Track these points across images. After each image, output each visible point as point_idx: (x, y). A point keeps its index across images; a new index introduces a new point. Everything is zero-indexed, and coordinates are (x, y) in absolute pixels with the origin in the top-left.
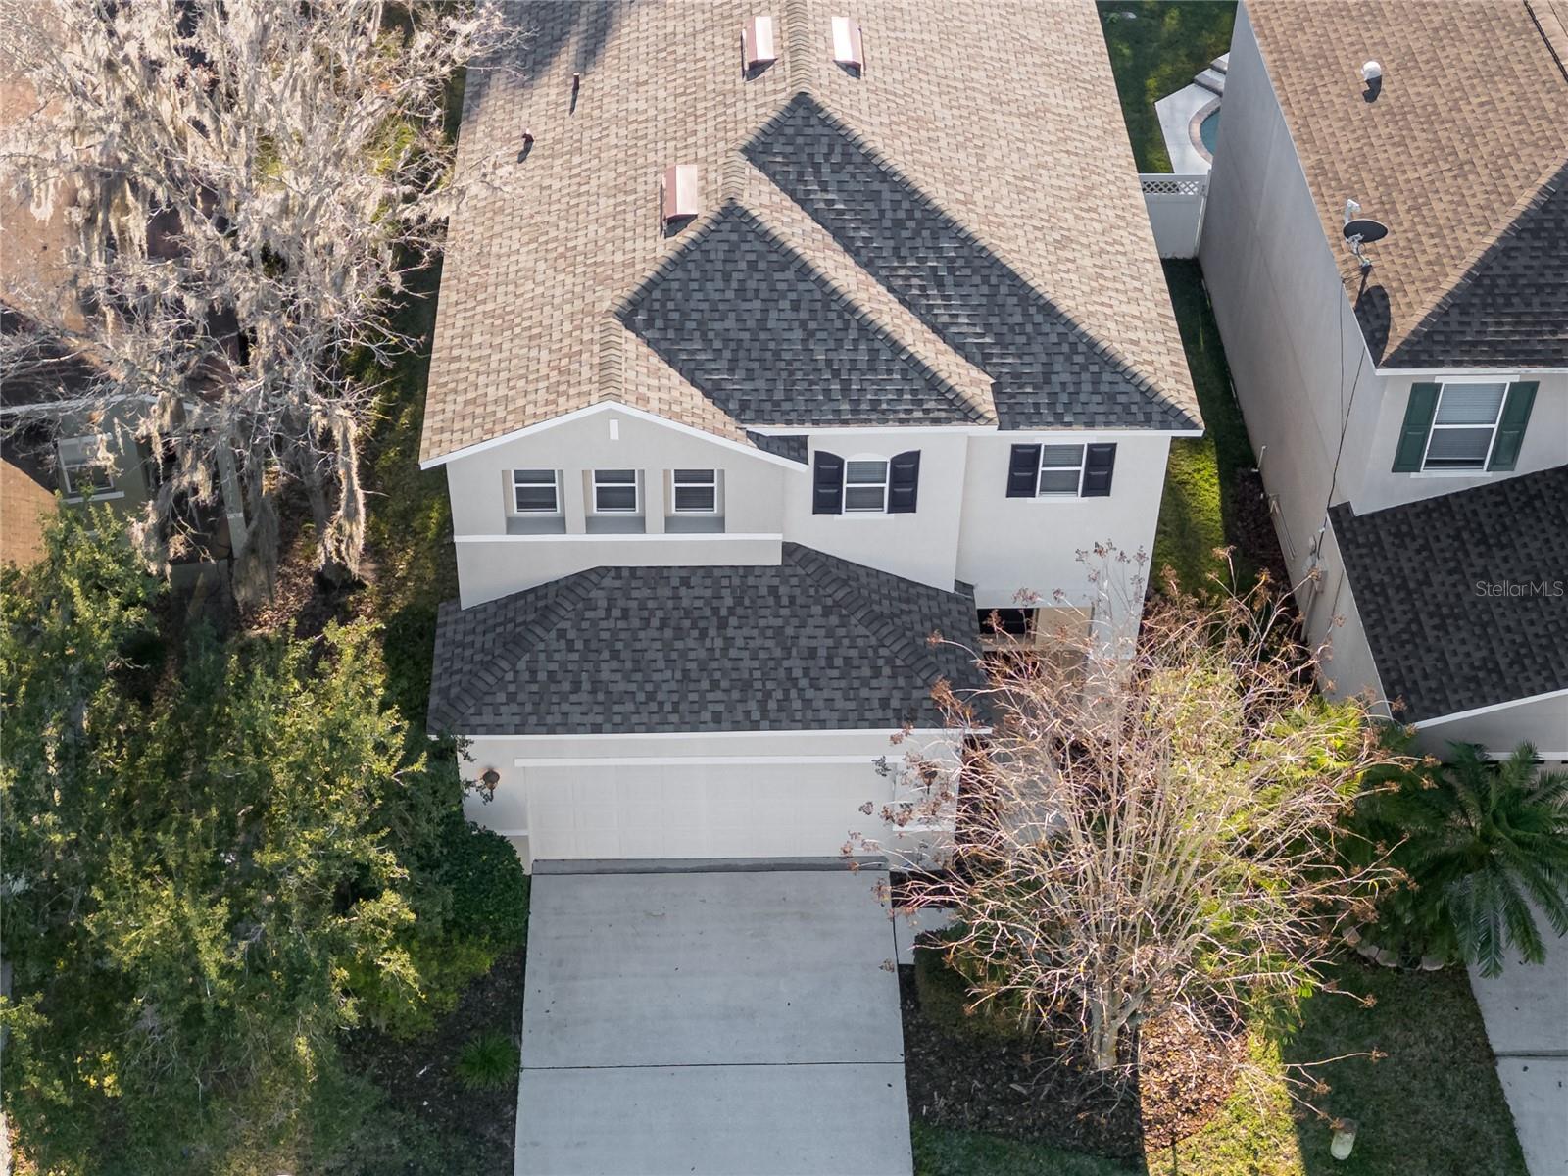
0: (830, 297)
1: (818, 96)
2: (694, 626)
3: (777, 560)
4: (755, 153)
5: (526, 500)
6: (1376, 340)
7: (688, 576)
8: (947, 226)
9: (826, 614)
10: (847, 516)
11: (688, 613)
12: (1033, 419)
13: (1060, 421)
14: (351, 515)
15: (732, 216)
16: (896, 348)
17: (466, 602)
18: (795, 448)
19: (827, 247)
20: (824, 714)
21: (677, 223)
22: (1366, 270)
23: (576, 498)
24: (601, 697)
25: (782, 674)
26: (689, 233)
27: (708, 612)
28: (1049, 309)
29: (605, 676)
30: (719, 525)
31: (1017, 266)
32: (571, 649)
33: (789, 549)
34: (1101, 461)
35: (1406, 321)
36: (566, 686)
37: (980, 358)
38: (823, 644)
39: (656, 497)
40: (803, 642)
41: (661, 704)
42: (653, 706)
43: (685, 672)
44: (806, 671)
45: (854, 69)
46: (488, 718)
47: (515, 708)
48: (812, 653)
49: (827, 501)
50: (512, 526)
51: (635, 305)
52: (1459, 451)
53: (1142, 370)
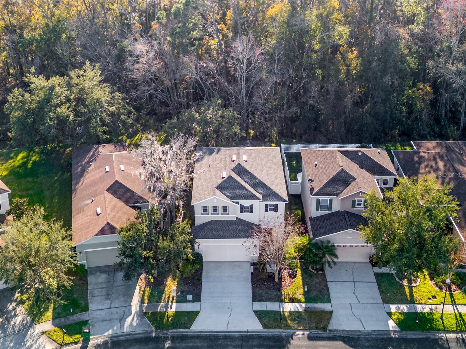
0: (242, 186)
1: (241, 164)
2: (225, 227)
3: (235, 219)
4: (233, 170)
5: (204, 211)
6: (311, 193)
7: (224, 221)
8: (257, 179)
9: (242, 225)
10: (244, 214)
11: (224, 225)
12: (267, 200)
13: (270, 201)
14: (181, 215)
15: (230, 177)
16: (250, 192)
17: (195, 225)
18: (238, 203)
19: (242, 181)
20: (241, 237)
21: (223, 178)
22: (312, 186)
23: (210, 210)
24: (213, 235)
25: (236, 232)
26: (225, 179)
27: (226, 225)
28: (269, 188)
29: (213, 232)
30: (228, 214)
31: (266, 183)
32: (209, 229)
33: (237, 218)
34: (276, 206)
35: (315, 191)
36: (209, 233)
37: (261, 193)
38: (241, 229)
39: (220, 210)
41: (221, 235)
42: (219, 236)
43: (224, 232)
44: (239, 232)
45: (246, 161)
46: (199, 237)
47: (202, 236)
48: (240, 230)
49: (242, 212)
50: (202, 214)
51: (218, 187)
52: (324, 208)
53: (281, 195)
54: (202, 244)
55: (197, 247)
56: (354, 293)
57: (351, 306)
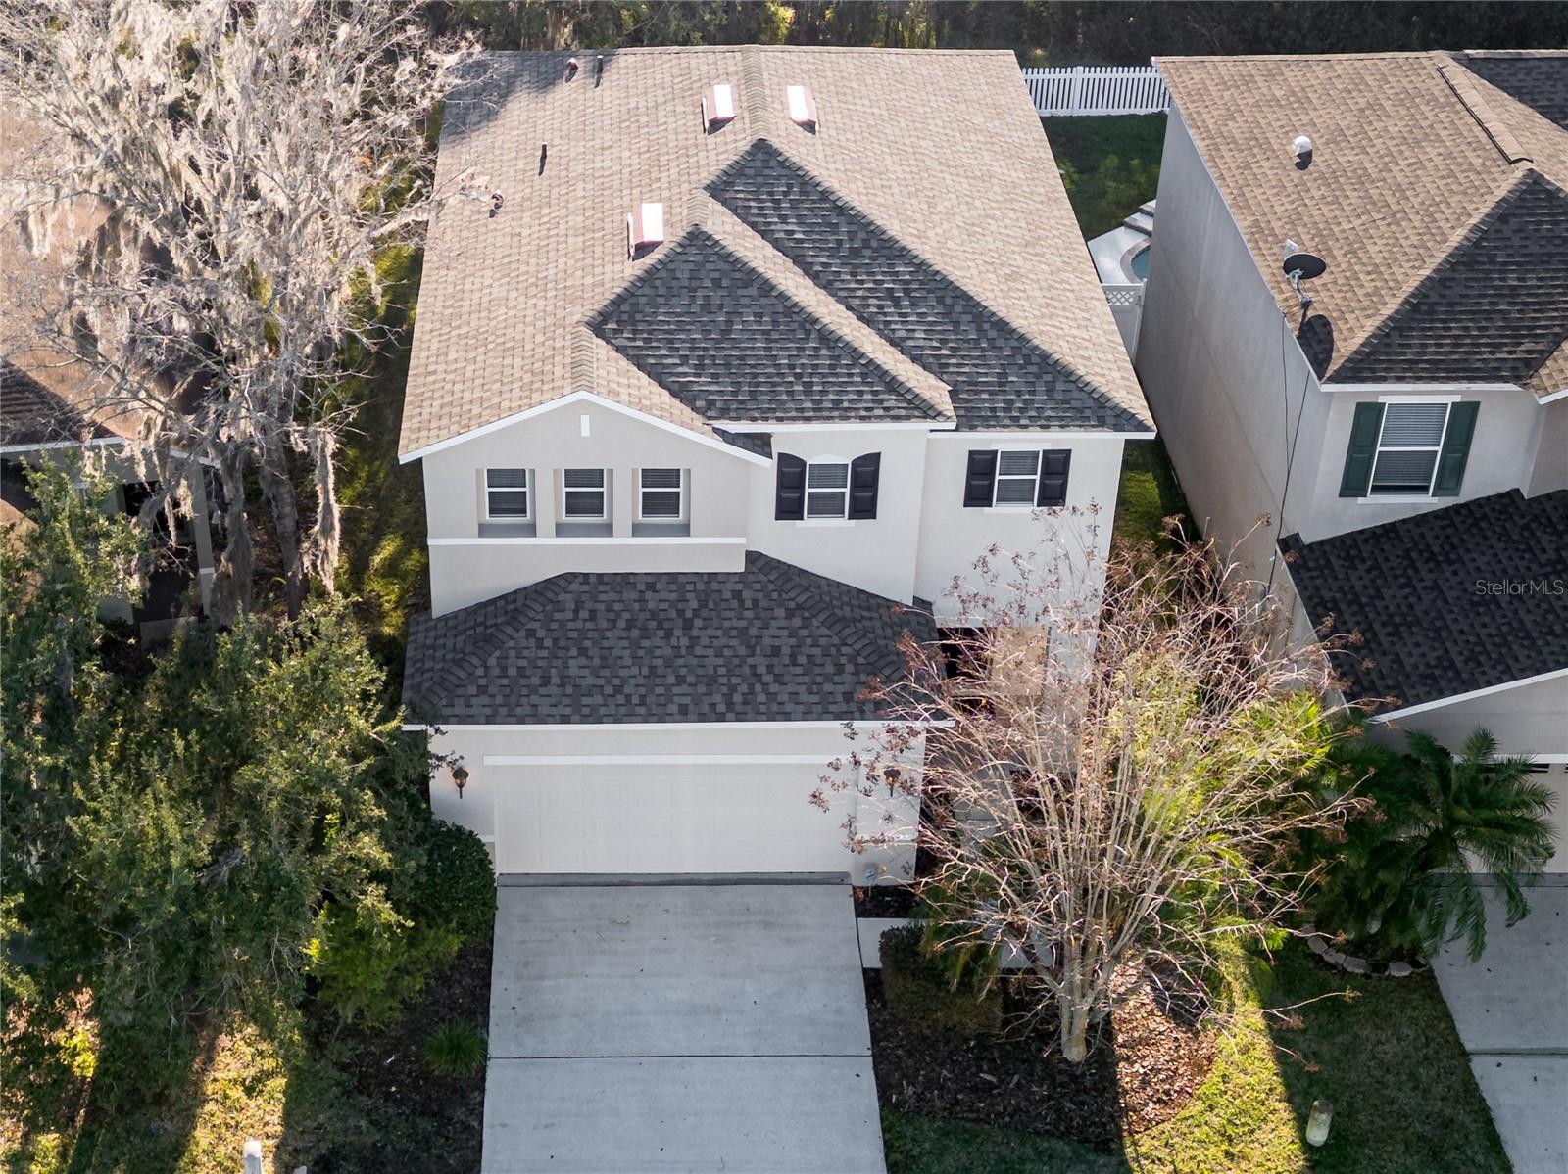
0: (791, 309)
1: (776, 142)
2: (660, 626)
3: (739, 566)
4: (718, 190)
5: (499, 504)
6: (1320, 362)
7: (653, 581)
8: (903, 254)
9: (790, 614)
10: (810, 523)
11: (653, 615)
12: (990, 421)
13: (1016, 423)
14: (327, 531)
15: (697, 239)
16: (856, 354)
17: (437, 610)
18: (760, 444)
19: (787, 270)
20: (788, 707)
21: (643, 249)
22: (1306, 305)
23: (547, 499)
24: (569, 690)
25: (746, 670)
26: (656, 255)
27: (673, 614)
28: (1002, 326)
29: (573, 671)
30: (685, 530)
31: (971, 288)
32: (540, 647)
33: (752, 557)
34: (1057, 466)
35: (1348, 342)
36: (535, 681)
37: (937, 368)
38: (787, 644)
39: (624, 498)
40: (767, 641)
41: (628, 697)
42: (621, 699)
43: (652, 668)
44: (770, 668)
45: (809, 127)
46: (459, 709)
47: (485, 700)
48: (776, 651)
49: (789, 508)
50: (484, 530)
51: (604, 316)
52: (1405, 476)
53: (1096, 381)
54: (489, 761)
55: (452, 783)
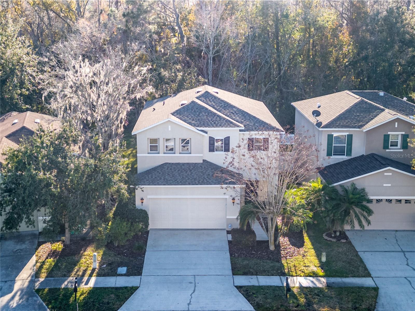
2: (185, 171)
3: (202, 162)
4: (197, 98)
5: (152, 148)
6: (319, 127)
9: (212, 169)
10: (216, 153)
11: (184, 169)
12: (252, 131)
15: (193, 103)
17: (138, 172)
18: (205, 132)
20: (212, 183)
21: (183, 104)
22: (318, 121)
23: (162, 146)
24: (165, 180)
25: (202, 177)
26: (185, 105)
27: (188, 169)
29: (166, 177)
30: (190, 153)
32: (160, 173)
33: (204, 160)
34: (266, 141)
35: (325, 123)
36: (158, 179)
37: (241, 122)
38: (211, 174)
40: (207, 173)
41: (178, 181)
42: (176, 182)
43: (183, 177)
44: (207, 177)
46: (142, 183)
47: (148, 182)
48: (209, 175)
49: (211, 149)
52: (339, 152)
53: (273, 125)
54: (149, 197)
55: (140, 201)
56: (408, 265)
57: (409, 281)
